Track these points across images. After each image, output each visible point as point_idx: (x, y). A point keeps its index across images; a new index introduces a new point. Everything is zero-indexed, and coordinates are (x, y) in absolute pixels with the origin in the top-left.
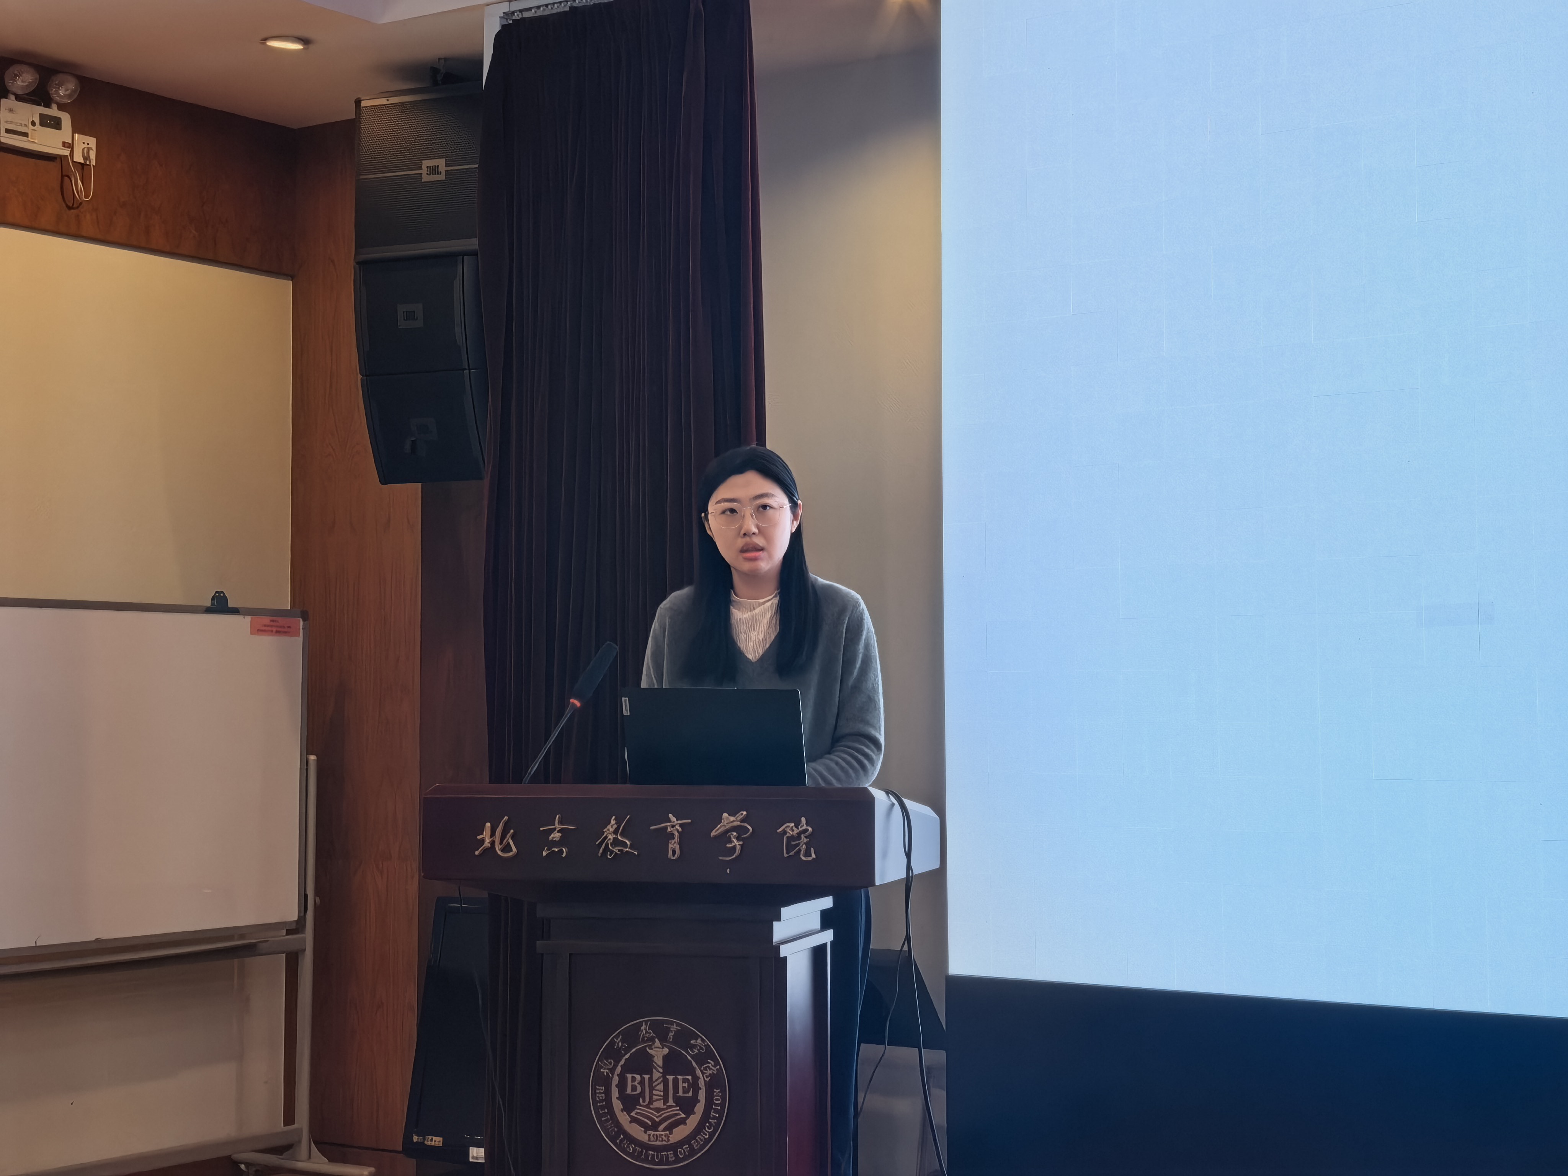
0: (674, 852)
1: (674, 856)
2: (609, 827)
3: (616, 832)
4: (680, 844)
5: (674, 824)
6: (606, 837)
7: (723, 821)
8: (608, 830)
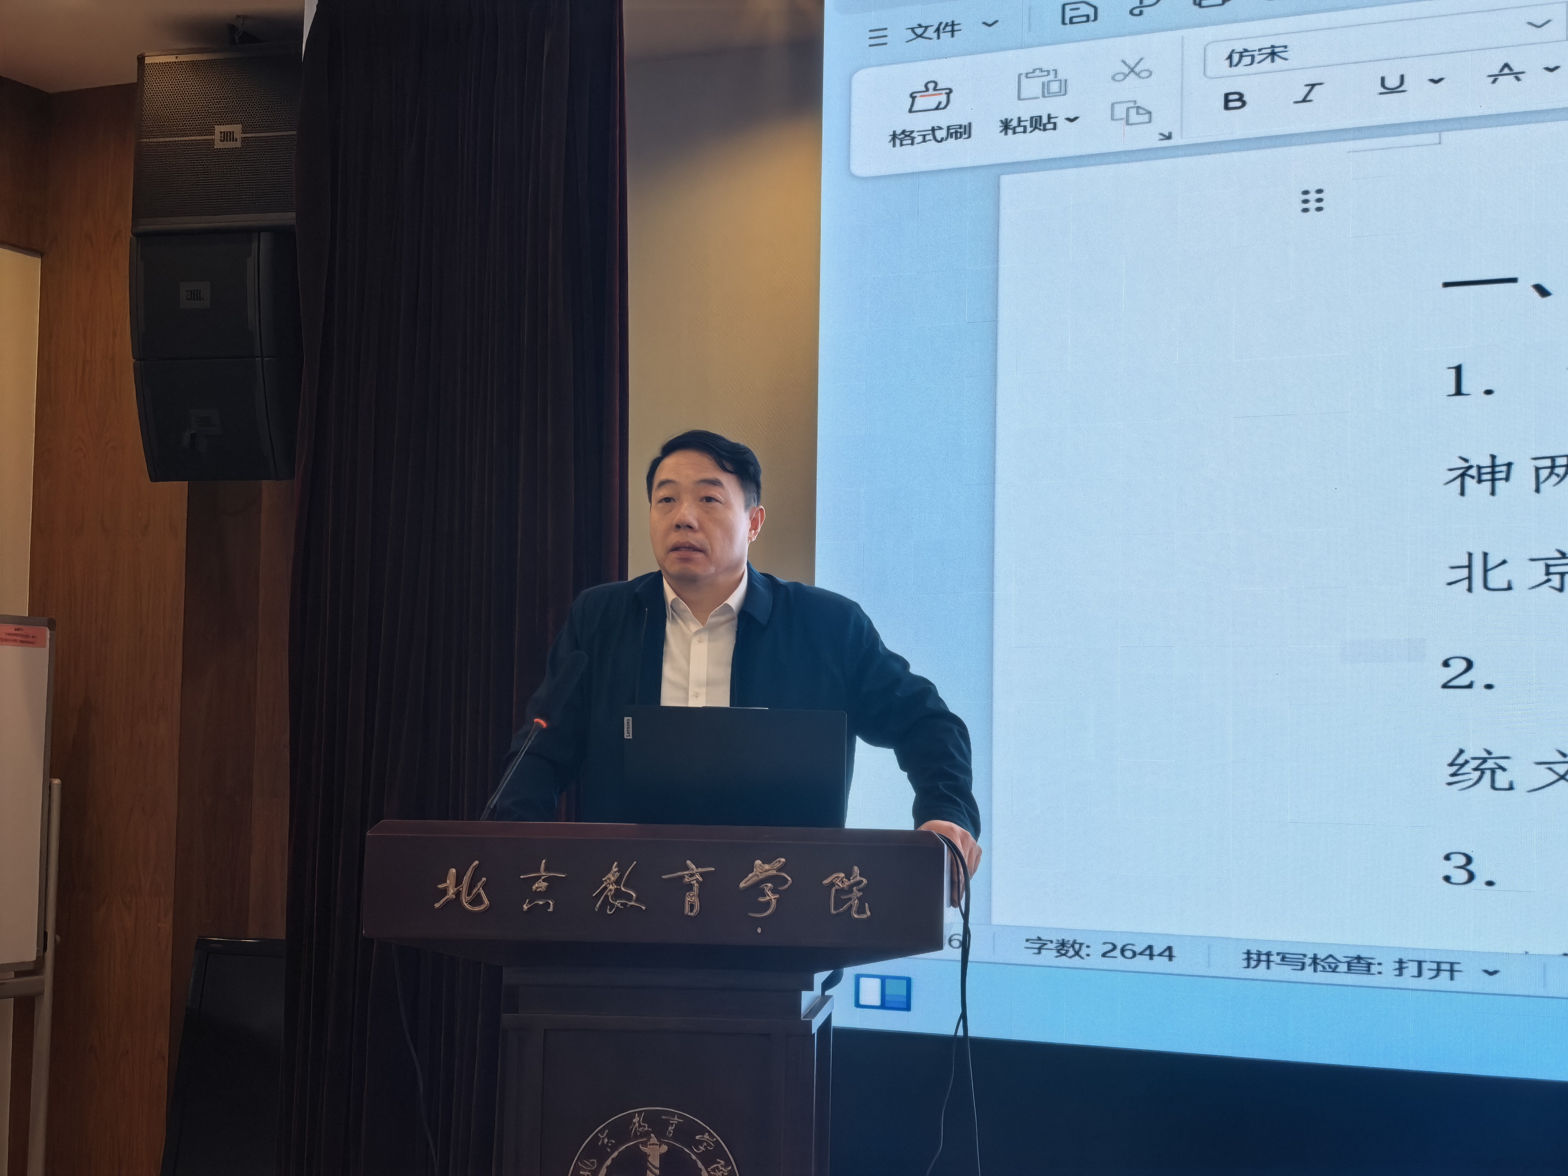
0: (692, 907)
1: (691, 911)
2: (610, 875)
3: (618, 882)
4: (700, 896)
5: (693, 873)
6: (606, 888)
7: (755, 870)
8: (609, 879)
